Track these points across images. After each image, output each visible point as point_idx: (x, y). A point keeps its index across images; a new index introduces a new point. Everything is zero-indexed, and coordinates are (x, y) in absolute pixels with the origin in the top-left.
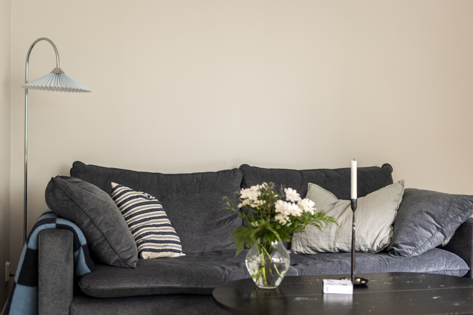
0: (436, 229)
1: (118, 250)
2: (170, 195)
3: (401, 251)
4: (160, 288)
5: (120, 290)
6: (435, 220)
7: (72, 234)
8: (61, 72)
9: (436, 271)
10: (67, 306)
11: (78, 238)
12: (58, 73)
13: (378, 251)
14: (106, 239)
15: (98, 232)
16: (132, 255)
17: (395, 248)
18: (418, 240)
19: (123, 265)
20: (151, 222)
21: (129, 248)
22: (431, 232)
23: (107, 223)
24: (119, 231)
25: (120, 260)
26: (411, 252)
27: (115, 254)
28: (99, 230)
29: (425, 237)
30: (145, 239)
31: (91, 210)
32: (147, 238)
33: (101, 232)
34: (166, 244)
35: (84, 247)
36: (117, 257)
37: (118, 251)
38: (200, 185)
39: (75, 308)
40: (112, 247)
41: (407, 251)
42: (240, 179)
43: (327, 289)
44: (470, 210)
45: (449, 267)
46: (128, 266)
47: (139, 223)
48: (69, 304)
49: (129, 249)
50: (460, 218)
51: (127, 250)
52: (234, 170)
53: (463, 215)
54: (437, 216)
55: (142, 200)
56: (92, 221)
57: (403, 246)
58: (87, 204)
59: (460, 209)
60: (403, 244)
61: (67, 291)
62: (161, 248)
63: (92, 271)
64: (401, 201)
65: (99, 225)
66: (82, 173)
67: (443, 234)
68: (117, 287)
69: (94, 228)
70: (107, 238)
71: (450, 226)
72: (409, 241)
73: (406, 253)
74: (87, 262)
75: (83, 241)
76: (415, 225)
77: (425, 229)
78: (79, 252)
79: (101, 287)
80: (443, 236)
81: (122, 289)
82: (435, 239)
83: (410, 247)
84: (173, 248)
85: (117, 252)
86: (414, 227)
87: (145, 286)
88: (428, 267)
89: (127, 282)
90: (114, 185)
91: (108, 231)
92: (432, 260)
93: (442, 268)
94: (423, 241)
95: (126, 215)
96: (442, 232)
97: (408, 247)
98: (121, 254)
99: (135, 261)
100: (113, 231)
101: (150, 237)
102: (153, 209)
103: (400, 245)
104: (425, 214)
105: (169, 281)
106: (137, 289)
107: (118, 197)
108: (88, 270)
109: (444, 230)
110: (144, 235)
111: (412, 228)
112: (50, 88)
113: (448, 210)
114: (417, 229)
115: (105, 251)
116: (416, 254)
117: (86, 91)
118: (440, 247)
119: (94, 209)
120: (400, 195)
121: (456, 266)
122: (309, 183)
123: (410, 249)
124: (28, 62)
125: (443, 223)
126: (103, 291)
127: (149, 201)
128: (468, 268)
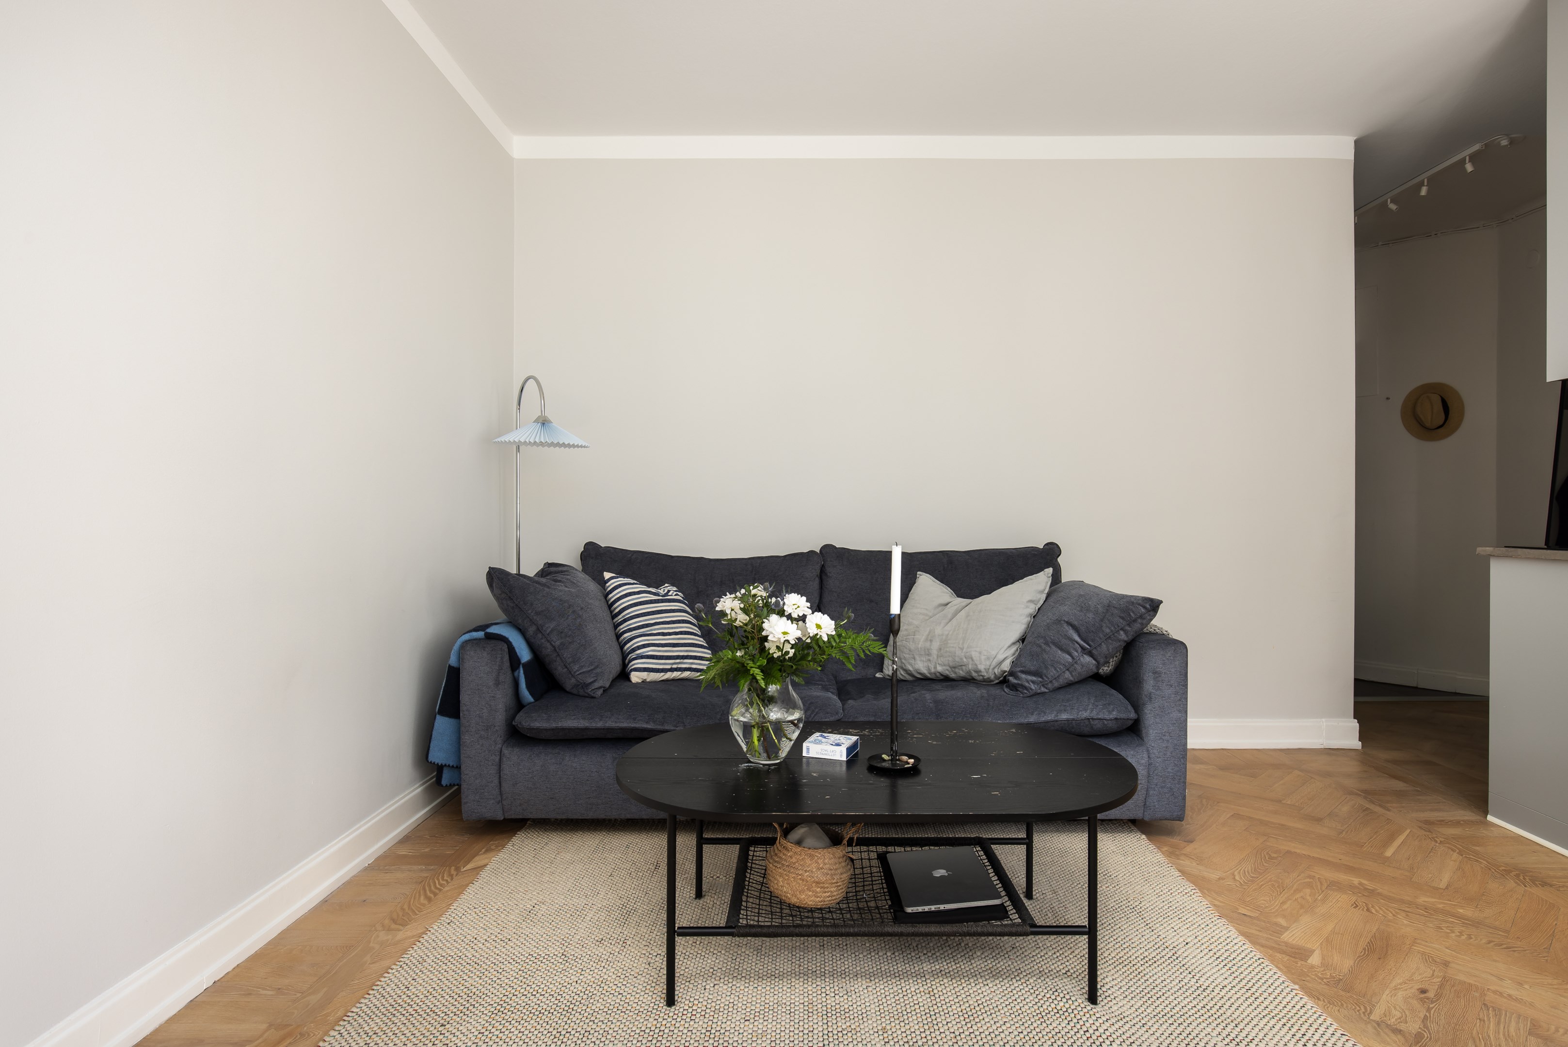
0: (1080, 650)
1: (575, 670)
2: (710, 588)
3: (1018, 684)
4: (622, 729)
5: (563, 729)
6: (1080, 636)
7: (505, 647)
8: (545, 420)
9: (1073, 720)
10: (497, 748)
11: (516, 653)
12: (544, 422)
13: (997, 681)
14: (559, 655)
15: (548, 645)
16: (595, 678)
17: (1011, 678)
18: (1046, 668)
19: (581, 692)
20: (655, 630)
21: (592, 667)
22: (1070, 654)
23: (562, 632)
24: (579, 644)
25: (579, 685)
26: (1033, 687)
27: (570, 676)
28: (548, 641)
29: (1060, 663)
30: (640, 654)
31: (537, 613)
32: (643, 653)
33: (551, 644)
34: (678, 661)
35: (526, 666)
36: (573, 681)
37: (575, 672)
38: (755, 574)
39: (506, 752)
40: (566, 667)
41: (1027, 684)
42: (818, 568)
44: (1139, 620)
45: (1098, 714)
46: (586, 695)
47: (635, 630)
48: (500, 746)
49: (592, 670)
50: (1122, 632)
51: (589, 671)
52: (812, 553)
53: (1127, 628)
54: (1083, 629)
55: (647, 597)
56: (539, 630)
57: (1023, 676)
58: (532, 604)
59: (1123, 618)
60: (1023, 672)
61: (497, 728)
62: (669, 667)
63: (536, 700)
64: (1041, 602)
65: (548, 634)
67: (1095, 659)
68: (560, 725)
69: (542, 639)
70: (560, 654)
71: (1104, 646)
72: (1032, 668)
73: (1026, 688)
74: (529, 687)
75: (525, 655)
76: (1047, 644)
77: (1062, 649)
78: (519, 672)
79: (537, 724)
80: (1094, 662)
81: (568, 729)
82: (1078, 667)
83: (1034, 678)
84: (694, 666)
85: (572, 673)
86: (1044, 646)
87: (600, 724)
88: (1060, 712)
89: (574, 719)
90: (607, 575)
91: (562, 644)
92: (1068, 700)
93: (1085, 714)
94: (1055, 669)
95: (620, 618)
96: (1090, 654)
97: (1030, 678)
98: (579, 676)
99: (601, 687)
100: (570, 643)
101: (648, 652)
102: (662, 610)
103: (1019, 674)
104: (1065, 625)
105: (634, 719)
106: (586, 729)
107: (611, 593)
108: (531, 699)
109: (1094, 652)
110: (639, 648)
111: (1040, 647)
113: (1102, 620)
114: (1048, 649)
115: (559, 670)
116: (1043, 690)
117: (584, 447)
118: (1096, 677)
119: (542, 611)
120: (1042, 592)
121: (1110, 712)
122: (918, 573)
123: (1033, 682)
124: (519, 409)
125: (1093, 641)
126: (538, 730)
127: (661, 598)
128: (1133, 715)
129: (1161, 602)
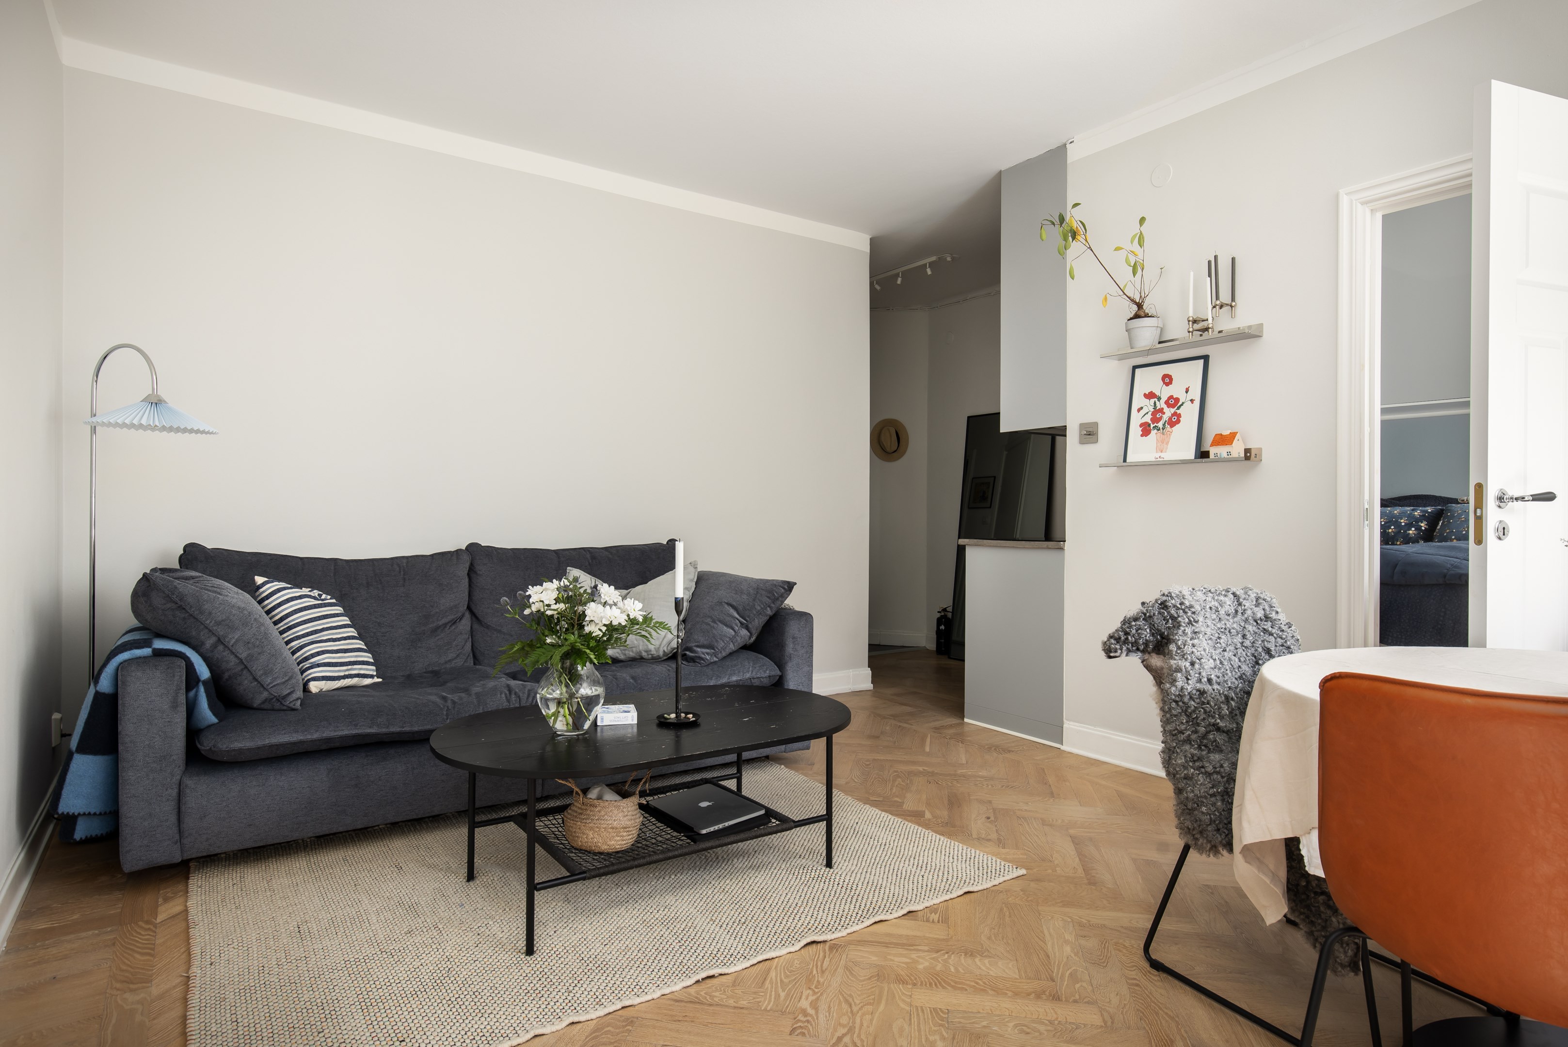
0: (739, 624)
1: (267, 683)
2: (355, 591)
3: (696, 657)
4: (341, 737)
5: (271, 746)
6: (738, 614)
7: (183, 664)
8: (160, 400)
9: (741, 680)
10: (174, 780)
11: (195, 670)
12: (155, 402)
13: (665, 658)
14: (246, 667)
15: (232, 658)
16: (292, 690)
17: (688, 653)
18: (717, 641)
19: (277, 705)
20: (324, 636)
21: (287, 678)
22: (733, 629)
23: (248, 643)
24: (269, 654)
25: (272, 699)
26: (708, 657)
27: (262, 689)
28: (233, 653)
29: (727, 637)
30: (315, 662)
31: (218, 623)
32: (318, 660)
33: (236, 656)
34: (350, 667)
35: (205, 683)
36: (265, 694)
37: (268, 685)
38: (404, 575)
39: (189, 782)
40: (256, 680)
41: (703, 656)
42: (467, 565)
43: (602, 719)
44: (780, 599)
45: (756, 674)
46: (285, 708)
47: (303, 637)
48: (179, 777)
49: (287, 681)
50: (768, 609)
51: (284, 683)
52: (458, 552)
53: (773, 605)
54: (740, 608)
55: (309, 601)
56: (220, 641)
57: (699, 649)
58: (210, 613)
59: (769, 597)
60: (698, 646)
61: (174, 757)
62: (342, 674)
63: (220, 720)
64: (693, 589)
65: (232, 646)
66: (201, 562)
67: (749, 631)
68: (267, 742)
69: (224, 651)
70: (248, 666)
71: (756, 620)
72: (705, 643)
73: (702, 659)
74: (211, 707)
75: (204, 672)
76: (714, 622)
77: (726, 625)
78: (197, 692)
79: (237, 745)
80: (749, 634)
81: (276, 745)
82: (739, 639)
83: (708, 651)
84: (362, 672)
85: (265, 686)
86: (712, 624)
87: (316, 736)
88: (731, 675)
89: (285, 734)
90: (259, 580)
91: (249, 655)
92: (735, 666)
93: (748, 675)
94: (723, 641)
95: (282, 626)
96: (747, 628)
97: (705, 650)
98: (273, 689)
99: (297, 699)
100: (259, 654)
101: (323, 659)
102: (327, 615)
103: (695, 648)
104: (726, 606)
105: (356, 725)
106: (301, 742)
107: (267, 599)
108: (214, 720)
109: (750, 626)
110: (313, 656)
111: (709, 625)
112: (141, 426)
113: (754, 600)
114: (715, 625)
115: (245, 686)
116: (715, 659)
117: (208, 433)
118: (745, 648)
119: (223, 620)
120: (692, 580)
121: (765, 672)
122: (568, 568)
123: (708, 654)
124: (96, 382)
125: (749, 617)
126: (240, 751)
127: (320, 602)
128: (779, 673)
129: (795, 584)
